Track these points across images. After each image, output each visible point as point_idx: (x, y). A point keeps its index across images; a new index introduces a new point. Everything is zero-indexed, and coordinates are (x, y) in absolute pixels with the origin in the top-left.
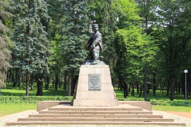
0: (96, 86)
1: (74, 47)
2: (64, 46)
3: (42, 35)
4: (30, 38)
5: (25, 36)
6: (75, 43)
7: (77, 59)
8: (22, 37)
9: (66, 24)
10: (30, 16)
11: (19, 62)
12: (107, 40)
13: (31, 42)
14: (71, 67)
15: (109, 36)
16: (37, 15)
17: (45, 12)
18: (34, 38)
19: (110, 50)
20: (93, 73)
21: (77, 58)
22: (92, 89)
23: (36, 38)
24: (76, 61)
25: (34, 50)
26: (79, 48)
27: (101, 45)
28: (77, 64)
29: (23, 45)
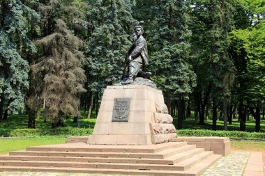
0: (123, 116)
1: (169, 60)
2: (155, 60)
3: (126, 47)
4: (110, 51)
5: (103, 49)
6: (170, 55)
7: (175, 77)
8: (99, 50)
9: (158, 29)
10: (109, 23)
11: (97, 84)
12: (219, 47)
13: (111, 56)
14: (167, 89)
15: (222, 42)
16: (117, 21)
17: (128, 15)
18: (115, 51)
19: (224, 62)
20: (122, 97)
21: (174, 75)
22: (115, 119)
23: (118, 51)
24: (173, 80)
25: (115, 67)
26: (177, 62)
27: (143, 55)
28: (174, 84)
29: (101, 62)
